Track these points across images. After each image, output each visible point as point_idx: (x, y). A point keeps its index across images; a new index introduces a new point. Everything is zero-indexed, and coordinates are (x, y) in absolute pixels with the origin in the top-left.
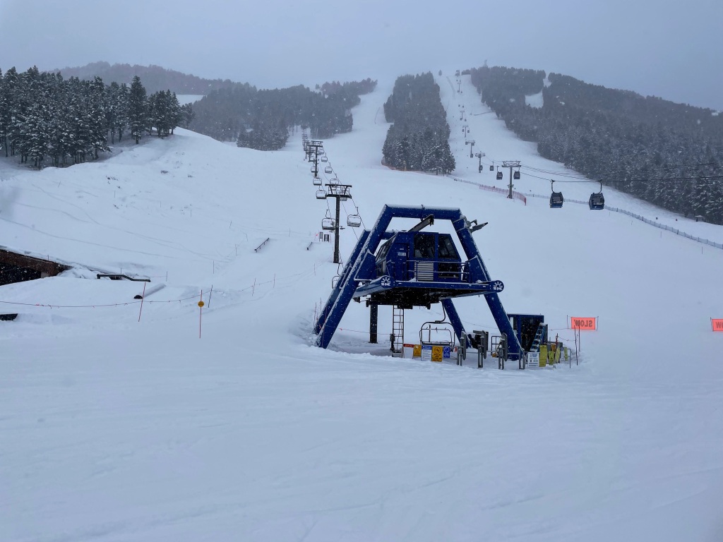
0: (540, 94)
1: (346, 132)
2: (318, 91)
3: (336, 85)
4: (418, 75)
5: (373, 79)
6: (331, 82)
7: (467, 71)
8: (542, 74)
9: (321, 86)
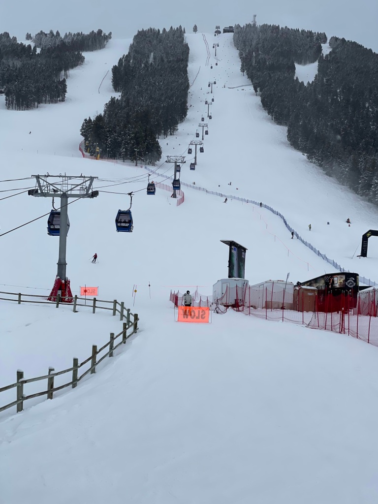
0: (316, 64)
1: (56, 102)
2: (27, 43)
3: (54, 36)
4: (164, 30)
5: (106, 32)
6: (47, 32)
7: (231, 27)
8: (322, 38)
9: (33, 35)
